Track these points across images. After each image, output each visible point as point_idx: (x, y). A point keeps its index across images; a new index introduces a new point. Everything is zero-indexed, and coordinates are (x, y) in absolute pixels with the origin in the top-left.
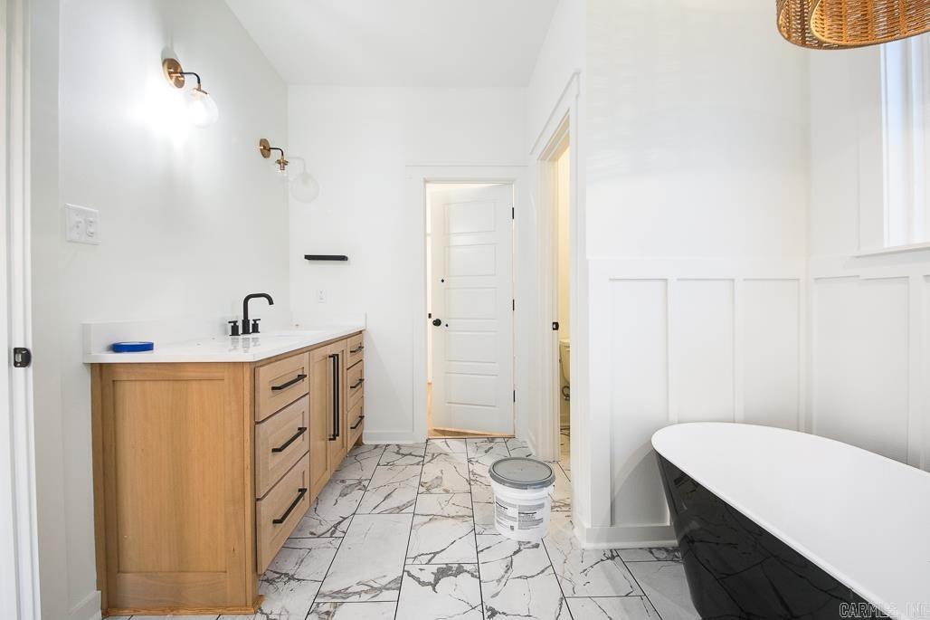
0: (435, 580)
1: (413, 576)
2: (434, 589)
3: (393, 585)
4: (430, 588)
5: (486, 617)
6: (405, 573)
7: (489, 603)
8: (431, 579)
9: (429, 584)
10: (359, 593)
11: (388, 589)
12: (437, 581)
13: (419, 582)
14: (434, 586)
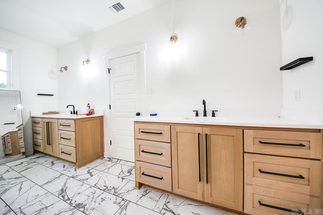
10: (121, 213)
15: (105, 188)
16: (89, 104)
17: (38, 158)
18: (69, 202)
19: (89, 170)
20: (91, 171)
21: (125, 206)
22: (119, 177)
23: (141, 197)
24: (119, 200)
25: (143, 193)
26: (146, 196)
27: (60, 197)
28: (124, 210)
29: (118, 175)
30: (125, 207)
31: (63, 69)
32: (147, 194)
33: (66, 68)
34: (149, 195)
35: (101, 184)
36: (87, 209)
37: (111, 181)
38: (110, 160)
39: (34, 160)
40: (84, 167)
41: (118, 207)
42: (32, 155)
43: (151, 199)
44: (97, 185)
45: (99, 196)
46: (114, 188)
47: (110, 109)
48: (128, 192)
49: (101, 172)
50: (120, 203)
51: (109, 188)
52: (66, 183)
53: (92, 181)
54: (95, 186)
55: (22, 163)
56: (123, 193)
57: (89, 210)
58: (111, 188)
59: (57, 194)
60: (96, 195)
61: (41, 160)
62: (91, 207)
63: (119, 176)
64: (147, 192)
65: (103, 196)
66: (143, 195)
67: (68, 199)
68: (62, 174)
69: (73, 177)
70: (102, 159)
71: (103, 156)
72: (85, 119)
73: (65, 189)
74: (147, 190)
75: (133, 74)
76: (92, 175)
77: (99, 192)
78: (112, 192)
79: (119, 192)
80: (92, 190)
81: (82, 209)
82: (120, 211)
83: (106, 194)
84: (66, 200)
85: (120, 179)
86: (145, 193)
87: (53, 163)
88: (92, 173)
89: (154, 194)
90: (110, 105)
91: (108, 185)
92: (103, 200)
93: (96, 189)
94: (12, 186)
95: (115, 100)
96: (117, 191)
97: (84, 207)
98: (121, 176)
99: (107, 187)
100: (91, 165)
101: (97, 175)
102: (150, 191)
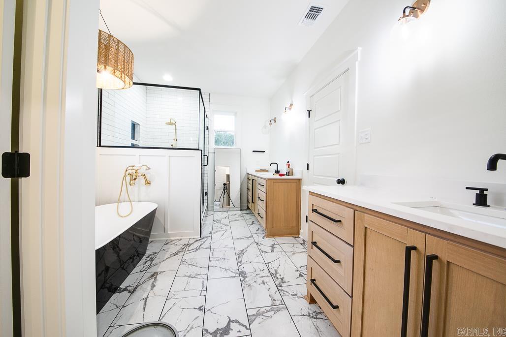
0: (230, 324)
1: (243, 326)
2: (229, 318)
3: (253, 318)
4: (232, 319)
5: (204, 306)
6: (248, 327)
7: (201, 313)
8: (233, 325)
9: (233, 322)
10: (267, 311)
11: (254, 315)
12: (229, 325)
13: (238, 322)
14: (230, 321)
15: (274, 272)
16: (288, 162)
17: (247, 214)
18: (239, 264)
19: (274, 244)
20: (275, 246)
21: (278, 308)
22: (298, 271)
23: (304, 315)
24: (277, 297)
25: (310, 311)
26: (313, 320)
27: (237, 256)
28: (273, 312)
29: (298, 267)
30: (276, 309)
31: (272, 122)
32: (317, 318)
33: (275, 120)
34: (318, 322)
35: (274, 266)
36: (245, 282)
37: (285, 269)
38: (304, 243)
39: (243, 215)
40: (273, 239)
41: (269, 303)
42: (245, 210)
43: (316, 331)
44: (270, 264)
45: (263, 277)
46: (282, 279)
47: (308, 169)
48: (294, 295)
49: (284, 253)
50: (275, 301)
51: (278, 275)
52: (249, 246)
53: (269, 257)
54: (267, 265)
55: (236, 214)
56: (287, 292)
57: (246, 284)
58: (279, 277)
59: (237, 252)
60: (262, 274)
61: (248, 217)
62: (249, 282)
63: (299, 269)
64: (318, 317)
65: (266, 279)
66: (309, 316)
67: (240, 262)
68: (252, 236)
69: (257, 244)
70: (295, 238)
71: (299, 235)
72: (278, 180)
73: (245, 251)
74: (320, 313)
75: (339, 111)
76: (272, 251)
77: (266, 273)
78: (277, 283)
79: (283, 288)
80: (262, 266)
81: (242, 279)
82: (268, 309)
83: (269, 280)
84: (239, 262)
85: (298, 273)
86: (314, 314)
87: (253, 223)
88: (274, 249)
89: (326, 328)
90: (308, 165)
91: (280, 271)
92: (263, 283)
93: (266, 268)
94: (221, 230)
95: (314, 156)
96: (283, 285)
97: (245, 278)
98: (301, 272)
99: (276, 273)
100: (279, 240)
101: (277, 253)
102: (324, 318)
